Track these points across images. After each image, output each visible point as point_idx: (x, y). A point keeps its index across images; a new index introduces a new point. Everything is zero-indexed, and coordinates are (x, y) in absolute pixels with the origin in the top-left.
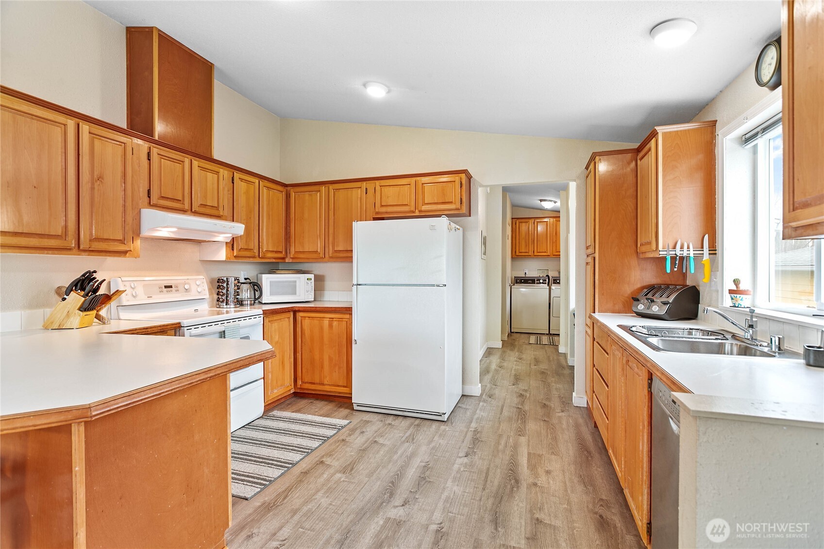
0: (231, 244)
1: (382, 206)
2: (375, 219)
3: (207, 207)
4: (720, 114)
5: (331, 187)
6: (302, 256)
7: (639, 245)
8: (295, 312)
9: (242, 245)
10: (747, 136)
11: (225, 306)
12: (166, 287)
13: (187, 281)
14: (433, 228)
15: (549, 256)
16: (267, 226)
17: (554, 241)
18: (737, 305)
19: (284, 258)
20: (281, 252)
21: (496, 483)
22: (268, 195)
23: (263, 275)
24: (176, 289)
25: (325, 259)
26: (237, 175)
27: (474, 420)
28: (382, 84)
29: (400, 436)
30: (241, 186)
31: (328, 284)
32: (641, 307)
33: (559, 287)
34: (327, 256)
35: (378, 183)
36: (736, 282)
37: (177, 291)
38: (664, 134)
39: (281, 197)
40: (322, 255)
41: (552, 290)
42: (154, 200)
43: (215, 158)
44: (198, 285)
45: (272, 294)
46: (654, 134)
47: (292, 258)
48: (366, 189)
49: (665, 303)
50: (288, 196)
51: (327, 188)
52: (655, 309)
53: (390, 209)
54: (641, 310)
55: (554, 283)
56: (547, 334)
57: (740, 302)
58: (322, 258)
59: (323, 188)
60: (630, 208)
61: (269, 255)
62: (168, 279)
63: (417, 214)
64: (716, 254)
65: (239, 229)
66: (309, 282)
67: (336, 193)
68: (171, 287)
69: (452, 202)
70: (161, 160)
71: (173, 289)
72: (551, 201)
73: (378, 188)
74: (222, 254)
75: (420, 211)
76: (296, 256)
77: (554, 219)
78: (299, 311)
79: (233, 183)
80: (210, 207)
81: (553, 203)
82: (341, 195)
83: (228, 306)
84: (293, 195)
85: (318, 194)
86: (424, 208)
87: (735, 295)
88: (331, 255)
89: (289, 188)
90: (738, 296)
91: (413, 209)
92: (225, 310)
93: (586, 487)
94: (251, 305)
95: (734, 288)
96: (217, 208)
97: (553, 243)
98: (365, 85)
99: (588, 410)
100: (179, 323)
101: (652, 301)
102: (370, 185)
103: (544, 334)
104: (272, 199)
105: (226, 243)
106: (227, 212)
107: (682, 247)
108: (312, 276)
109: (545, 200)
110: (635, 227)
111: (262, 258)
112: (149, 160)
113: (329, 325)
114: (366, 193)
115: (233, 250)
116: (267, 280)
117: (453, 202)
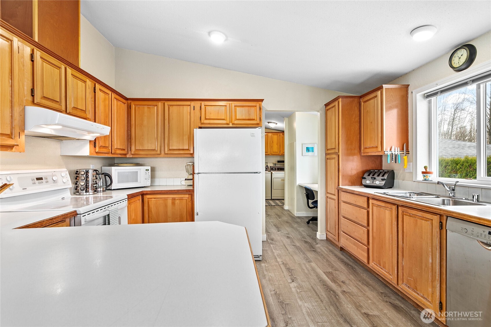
0: (94, 143)
1: (206, 119)
2: (200, 128)
3: (78, 110)
5: (166, 103)
6: (141, 153)
7: (362, 148)
8: (143, 194)
9: (102, 144)
11: (85, 194)
12: (38, 179)
13: (54, 173)
14: (253, 135)
15: (269, 154)
16: (117, 129)
17: (272, 146)
18: (427, 180)
19: (125, 154)
20: (124, 150)
21: (325, 296)
22: (117, 105)
23: (113, 167)
24: (46, 180)
25: (160, 155)
26: (98, 86)
30: (100, 95)
31: (158, 173)
32: (368, 182)
34: (163, 152)
35: (203, 103)
36: (425, 168)
37: (47, 182)
39: (124, 107)
40: (159, 152)
41: (273, 174)
42: (37, 99)
43: (82, 69)
44: (63, 177)
45: (119, 182)
46: (381, 88)
47: (133, 154)
48: (194, 106)
49: (383, 180)
50: (129, 108)
51: (162, 104)
52: (377, 183)
53: (212, 121)
55: (272, 170)
56: (270, 199)
57: (428, 178)
58: (159, 154)
59: (160, 104)
61: (118, 152)
62: (40, 172)
63: (231, 125)
64: (409, 153)
65: (106, 130)
66: (147, 172)
67: (171, 108)
68: (41, 179)
69: (254, 119)
70: (43, 64)
71: (44, 181)
72: (274, 123)
73: (203, 107)
74: (86, 150)
75: (233, 124)
76: (137, 153)
78: (147, 194)
79: (95, 92)
80: (80, 111)
81: (275, 124)
82: (174, 110)
83: (88, 193)
84: (133, 107)
85: (156, 107)
86: (236, 122)
87: (427, 174)
88: (166, 152)
89: (129, 102)
91: (228, 122)
92: (85, 196)
94: (103, 191)
95: (425, 171)
96: (85, 111)
98: (209, 33)
99: (329, 240)
100: (75, 211)
101: (375, 179)
102: (197, 104)
103: (268, 199)
104: (119, 108)
105: (90, 141)
106: (90, 115)
107: (395, 150)
108: (149, 168)
109: (271, 122)
110: (359, 138)
111: (114, 154)
112: (33, 61)
113: (172, 203)
114: (194, 110)
115: (95, 147)
116: (115, 171)
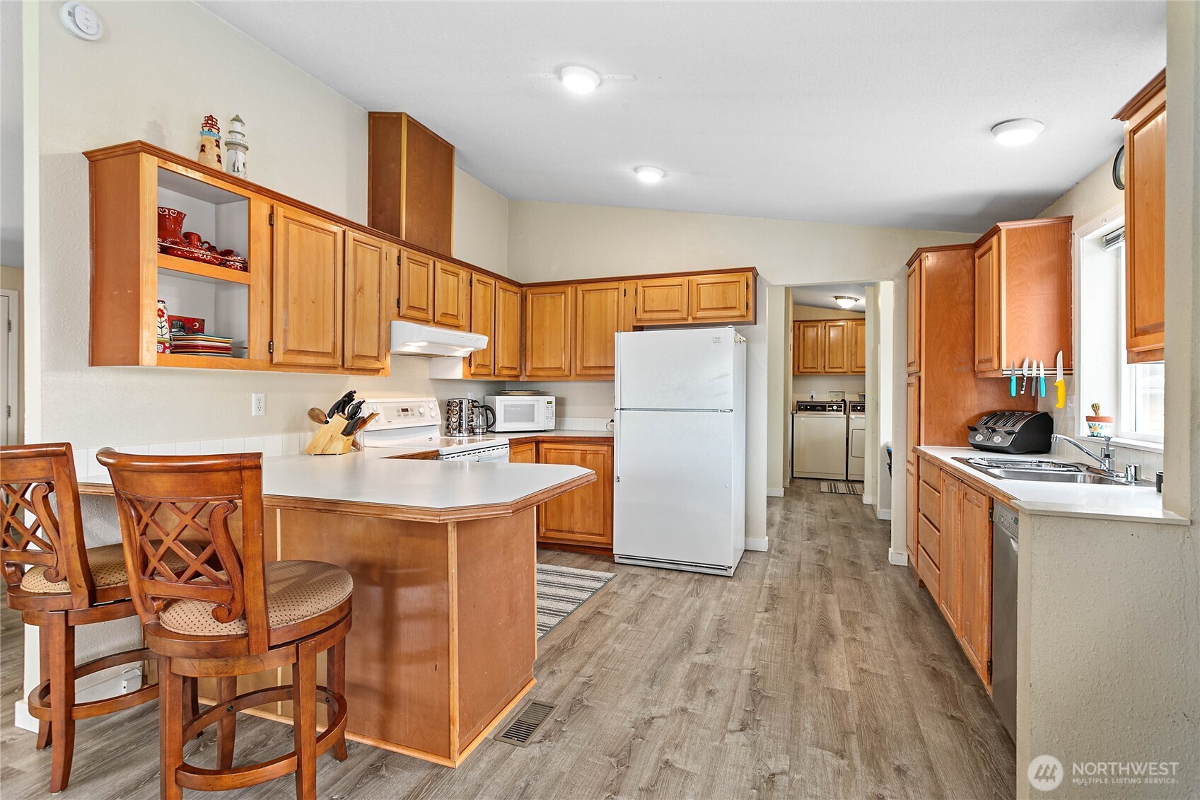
0: (469, 360)
1: (645, 312)
2: (637, 328)
3: (448, 316)
4: (1078, 209)
5: (580, 288)
6: (541, 373)
7: (977, 362)
8: (538, 442)
9: (479, 361)
10: (1108, 237)
11: (458, 435)
12: (403, 410)
13: (421, 404)
14: (717, 340)
15: (846, 372)
16: (503, 336)
17: (853, 352)
18: (1095, 435)
19: (517, 376)
20: (515, 369)
21: (808, 636)
22: (504, 298)
23: (497, 397)
24: (412, 413)
25: (570, 378)
26: (476, 276)
27: (766, 577)
28: (658, 168)
29: (681, 591)
30: (478, 289)
31: (570, 409)
32: (979, 438)
33: (864, 416)
34: (573, 373)
35: (640, 282)
36: (1095, 408)
37: (413, 415)
38: (1009, 231)
39: (516, 299)
40: (567, 372)
41: (850, 420)
42: (404, 311)
43: (454, 257)
44: (431, 409)
45: (505, 421)
46: (996, 231)
47: (528, 376)
48: (625, 290)
49: (1009, 433)
50: (524, 299)
51: (574, 289)
52: (997, 440)
53: (655, 316)
54: (980, 442)
55: (853, 410)
56: (843, 480)
57: (1099, 431)
58: (567, 376)
59: (569, 289)
60: (965, 317)
61: (505, 372)
62: (406, 401)
63: (690, 321)
64: (1072, 374)
65: (481, 341)
66: (549, 406)
67: (586, 295)
68: (407, 410)
69: (735, 307)
70: (409, 265)
71: (409, 413)
72: (851, 298)
73: (640, 290)
74: (458, 372)
75: (694, 319)
76: (534, 374)
77: (854, 323)
78: (543, 442)
79: (471, 286)
80: (450, 316)
81: (853, 301)
82: (592, 298)
83: (461, 435)
84: (530, 297)
85: (563, 296)
86: (700, 314)
87: (1094, 423)
88: (578, 373)
89: (524, 289)
90: (1097, 423)
91: (685, 315)
92: (458, 438)
93: (913, 643)
94: (483, 433)
95: (1093, 414)
96: (456, 317)
97: (852, 354)
98: (636, 170)
99: (911, 570)
100: (438, 451)
101: (994, 431)
102: (630, 286)
103: (839, 480)
104: (507, 302)
105: (464, 358)
106: (463, 321)
107: (1030, 366)
108: (552, 399)
109: (842, 297)
111: (498, 376)
112: (399, 265)
113: (581, 458)
114: (625, 296)
115: (470, 367)
116: (500, 403)
117: (738, 307)
